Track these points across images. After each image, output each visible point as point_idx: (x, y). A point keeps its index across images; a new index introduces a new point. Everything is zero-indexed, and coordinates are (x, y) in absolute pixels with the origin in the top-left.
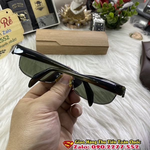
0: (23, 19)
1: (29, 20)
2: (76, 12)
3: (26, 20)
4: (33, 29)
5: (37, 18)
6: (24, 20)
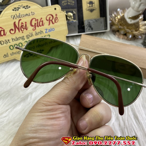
0: (70, 18)
1: (76, 20)
2: (131, 21)
3: (73, 21)
4: (77, 32)
5: (85, 21)
6: (71, 20)
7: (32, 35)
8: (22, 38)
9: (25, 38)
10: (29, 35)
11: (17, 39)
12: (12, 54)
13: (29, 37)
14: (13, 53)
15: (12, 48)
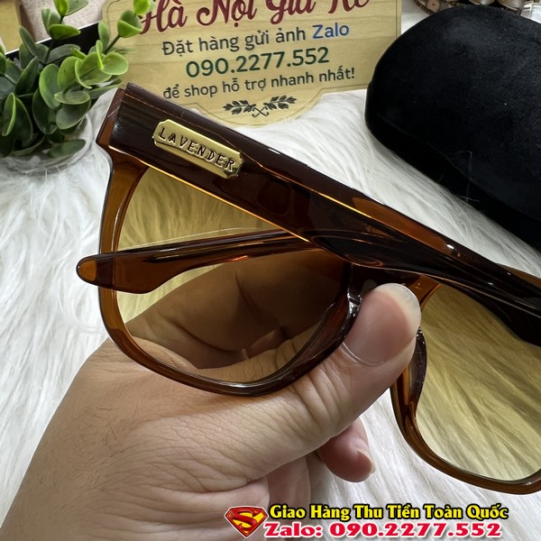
7: (265, 39)
8: (230, 44)
9: (242, 44)
10: (254, 38)
11: (215, 45)
12: (191, 91)
13: (254, 43)
14: (193, 89)
15: (193, 70)
